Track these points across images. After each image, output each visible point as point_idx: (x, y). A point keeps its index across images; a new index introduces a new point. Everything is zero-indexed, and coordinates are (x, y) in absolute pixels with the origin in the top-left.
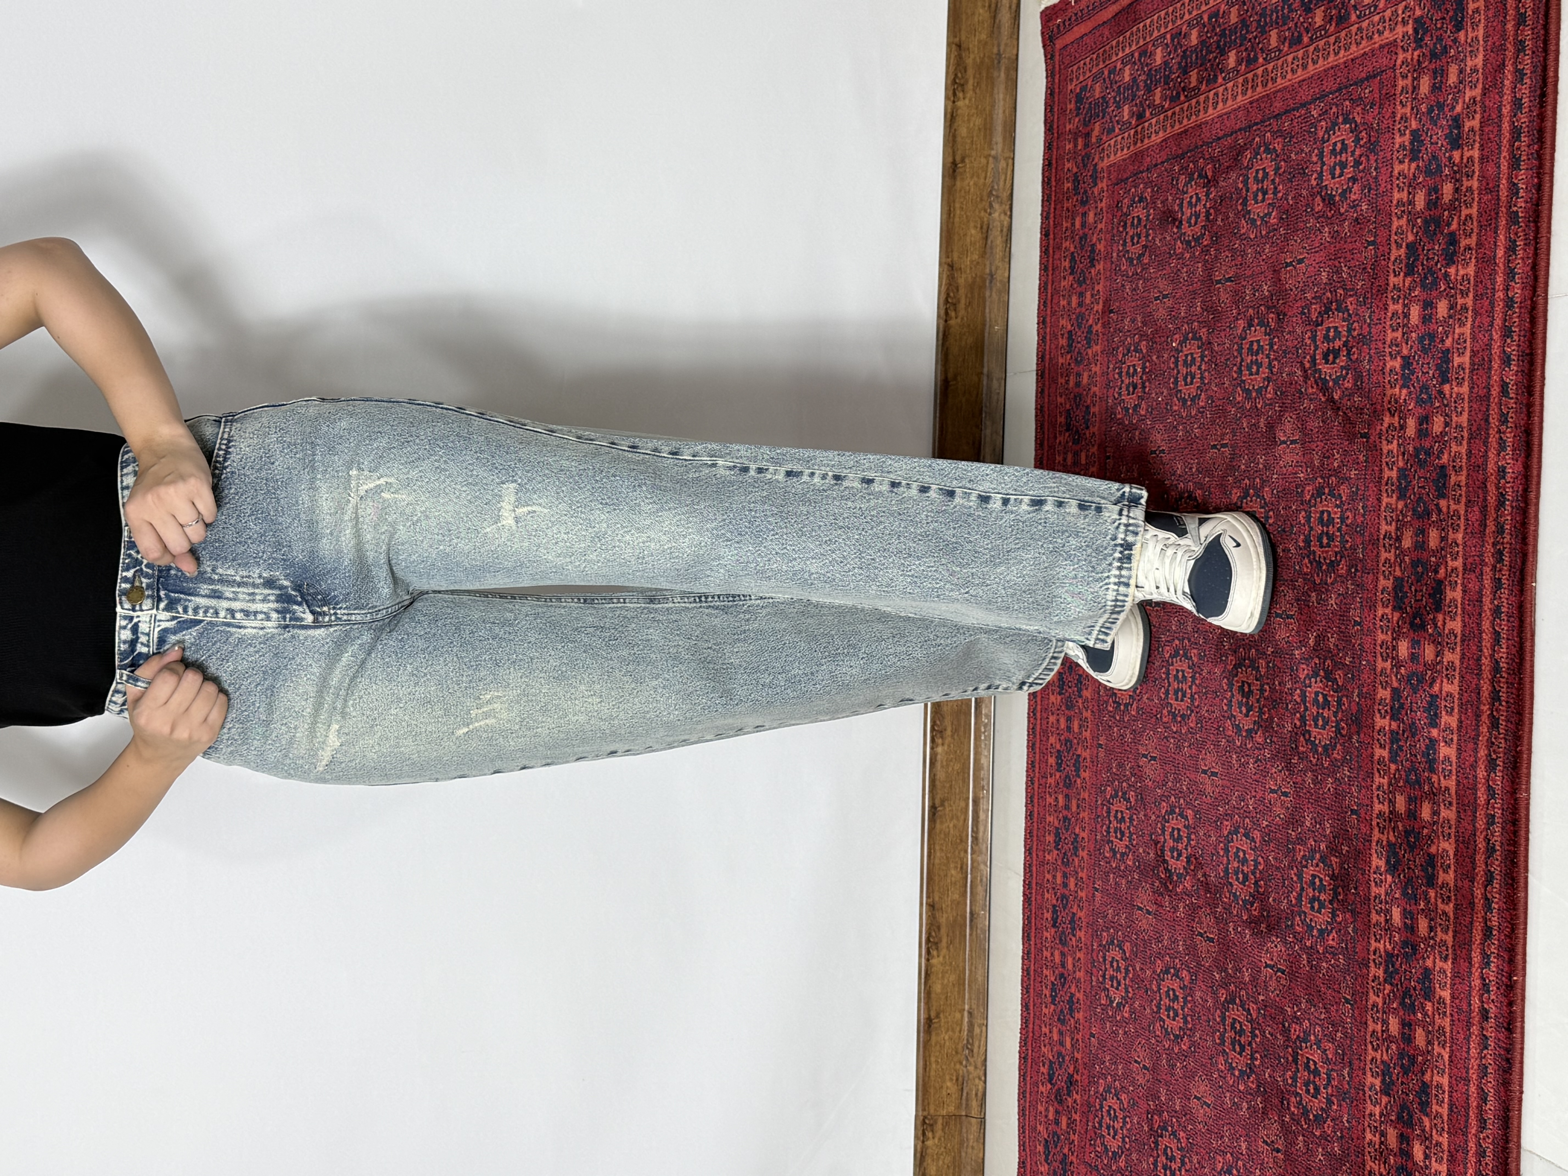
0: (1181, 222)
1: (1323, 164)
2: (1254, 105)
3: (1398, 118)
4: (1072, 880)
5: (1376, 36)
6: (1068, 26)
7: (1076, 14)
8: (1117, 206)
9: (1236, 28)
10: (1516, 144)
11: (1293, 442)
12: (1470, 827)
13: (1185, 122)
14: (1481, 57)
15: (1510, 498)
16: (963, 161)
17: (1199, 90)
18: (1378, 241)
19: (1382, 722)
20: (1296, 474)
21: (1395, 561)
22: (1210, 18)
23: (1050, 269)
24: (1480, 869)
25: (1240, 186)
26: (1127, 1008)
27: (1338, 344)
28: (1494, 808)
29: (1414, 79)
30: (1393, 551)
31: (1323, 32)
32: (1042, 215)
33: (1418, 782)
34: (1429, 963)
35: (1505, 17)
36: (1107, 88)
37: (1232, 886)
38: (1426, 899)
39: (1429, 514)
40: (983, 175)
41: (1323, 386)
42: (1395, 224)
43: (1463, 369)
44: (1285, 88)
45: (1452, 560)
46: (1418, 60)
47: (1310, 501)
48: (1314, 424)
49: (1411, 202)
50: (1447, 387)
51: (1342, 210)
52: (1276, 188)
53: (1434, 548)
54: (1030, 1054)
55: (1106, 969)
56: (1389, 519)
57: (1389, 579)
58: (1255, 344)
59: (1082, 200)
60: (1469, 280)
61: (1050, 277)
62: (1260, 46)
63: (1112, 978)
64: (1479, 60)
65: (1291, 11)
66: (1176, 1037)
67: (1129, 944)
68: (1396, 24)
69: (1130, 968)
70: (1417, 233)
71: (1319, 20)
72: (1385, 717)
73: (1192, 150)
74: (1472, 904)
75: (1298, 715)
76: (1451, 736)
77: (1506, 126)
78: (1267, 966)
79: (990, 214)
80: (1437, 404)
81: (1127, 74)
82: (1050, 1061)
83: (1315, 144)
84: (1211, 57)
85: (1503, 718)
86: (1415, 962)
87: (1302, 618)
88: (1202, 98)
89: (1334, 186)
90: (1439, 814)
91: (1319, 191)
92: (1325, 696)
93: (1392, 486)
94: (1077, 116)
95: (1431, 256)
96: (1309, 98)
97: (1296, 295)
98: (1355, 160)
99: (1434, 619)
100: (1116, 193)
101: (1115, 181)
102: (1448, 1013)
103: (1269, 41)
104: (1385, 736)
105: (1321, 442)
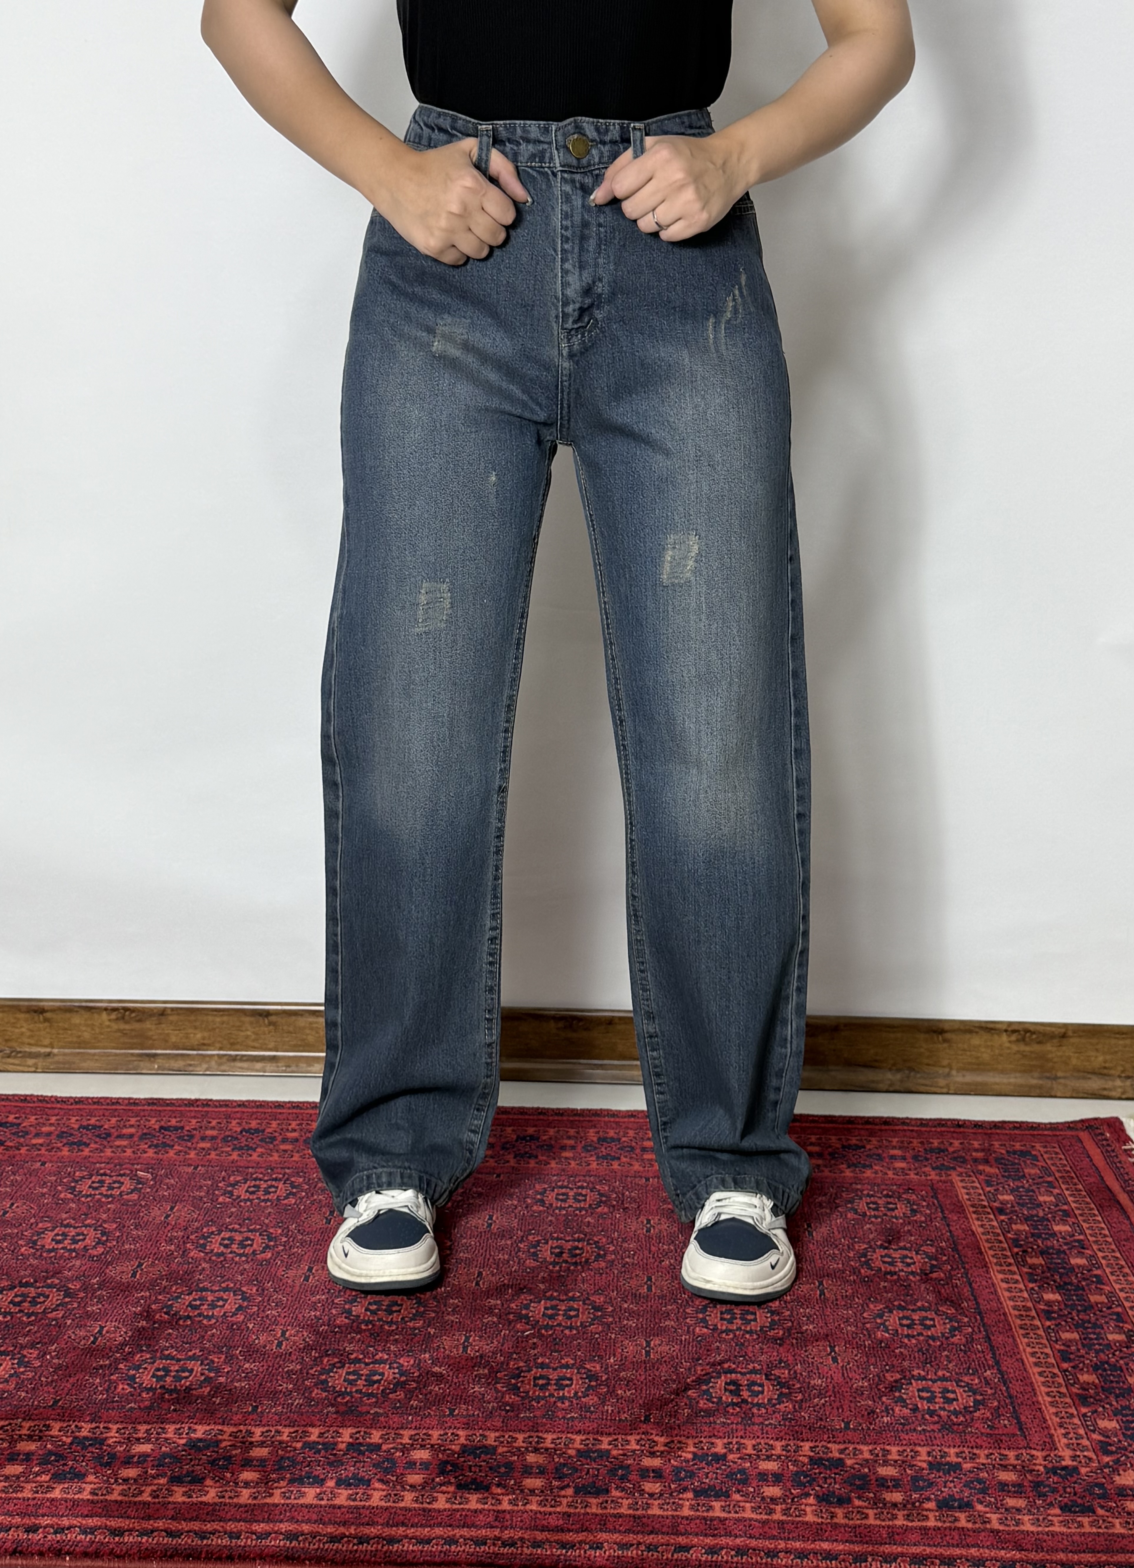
0: (886, 1248)
1: (934, 1381)
2: (1002, 1317)
3: (975, 1451)
4: (208, 1145)
5: (1063, 1431)
6: (1103, 1144)
7: (1113, 1151)
8: (910, 1189)
9: (1085, 1300)
10: (938, 1561)
11: (648, 1353)
12: (229, 1516)
13: (991, 1252)
14: (1032, 1528)
15: (569, 1553)
16: (945, 1040)
17: (1024, 1266)
18: (848, 1432)
19: (346, 1435)
20: (614, 1355)
21: (513, 1447)
22: (1096, 1276)
23: (851, 1126)
24: (184, 1526)
25: (919, 1304)
26: (70, 1196)
27: (745, 1394)
28: (247, 1538)
29: (1015, 1467)
30: (524, 1445)
31: (1071, 1382)
32: (907, 1118)
34: (91, 1478)
35: (1071, 1551)
36: (1033, 1179)
37: (188, 1294)
38: (158, 1475)
39: (559, 1478)
41: (701, 1381)
42: (865, 1448)
43: (708, 1510)
44: (1017, 1346)
45: (510, 1500)
46: (1034, 1470)
47: (585, 1368)
49: (886, 1463)
50: (690, 1495)
51: (884, 1399)
52: (913, 1336)
53: (524, 1483)
54: (29, 1105)
55: (111, 1176)
57: (495, 1441)
58: (753, 1317)
59: (919, 1156)
60: (800, 1516)
61: (841, 1126)
62: (1063, 1323)
63: (102, 1182)
64: (1028, 1527)
65: (1097, 1352)
66: (35, 1243)
67: (136, 1197)
68: (1074, 1450)
69: (110, 1199)
70: (854, 1469)
71: (1085, 1378)
72: (351, 1437)
73: (961, 1260)
74: (149, 1518)
75: (361, 1356)
76: (325, 1498)
77: (958, 1551)
78: (102, 1328)
80: (673, 1486)
81: (1047, 1199)
82: (20, 1124)
83: (957, 1374)
84: (1057, 1277)
85: (340, 1546)
86: (93, 1466)
87: (463, 1362)
88: (1014, 1268)
89: (911, 1391)
90: (246, 1488)
91: (907, 1377)
92: (379, 1381)
93: (593, 1445)
94: (1008, 1152)
95: (828, 1481)
96: (1005, 1369)
97: (800, 1355)
98: (936, 1410)
99: (450, 1483)
100: (923, 1188)
101: (935, 1187)
102: (36, 1495)
103: (1068, 1331)
104: (332, 1437)
105: (643, 1377)
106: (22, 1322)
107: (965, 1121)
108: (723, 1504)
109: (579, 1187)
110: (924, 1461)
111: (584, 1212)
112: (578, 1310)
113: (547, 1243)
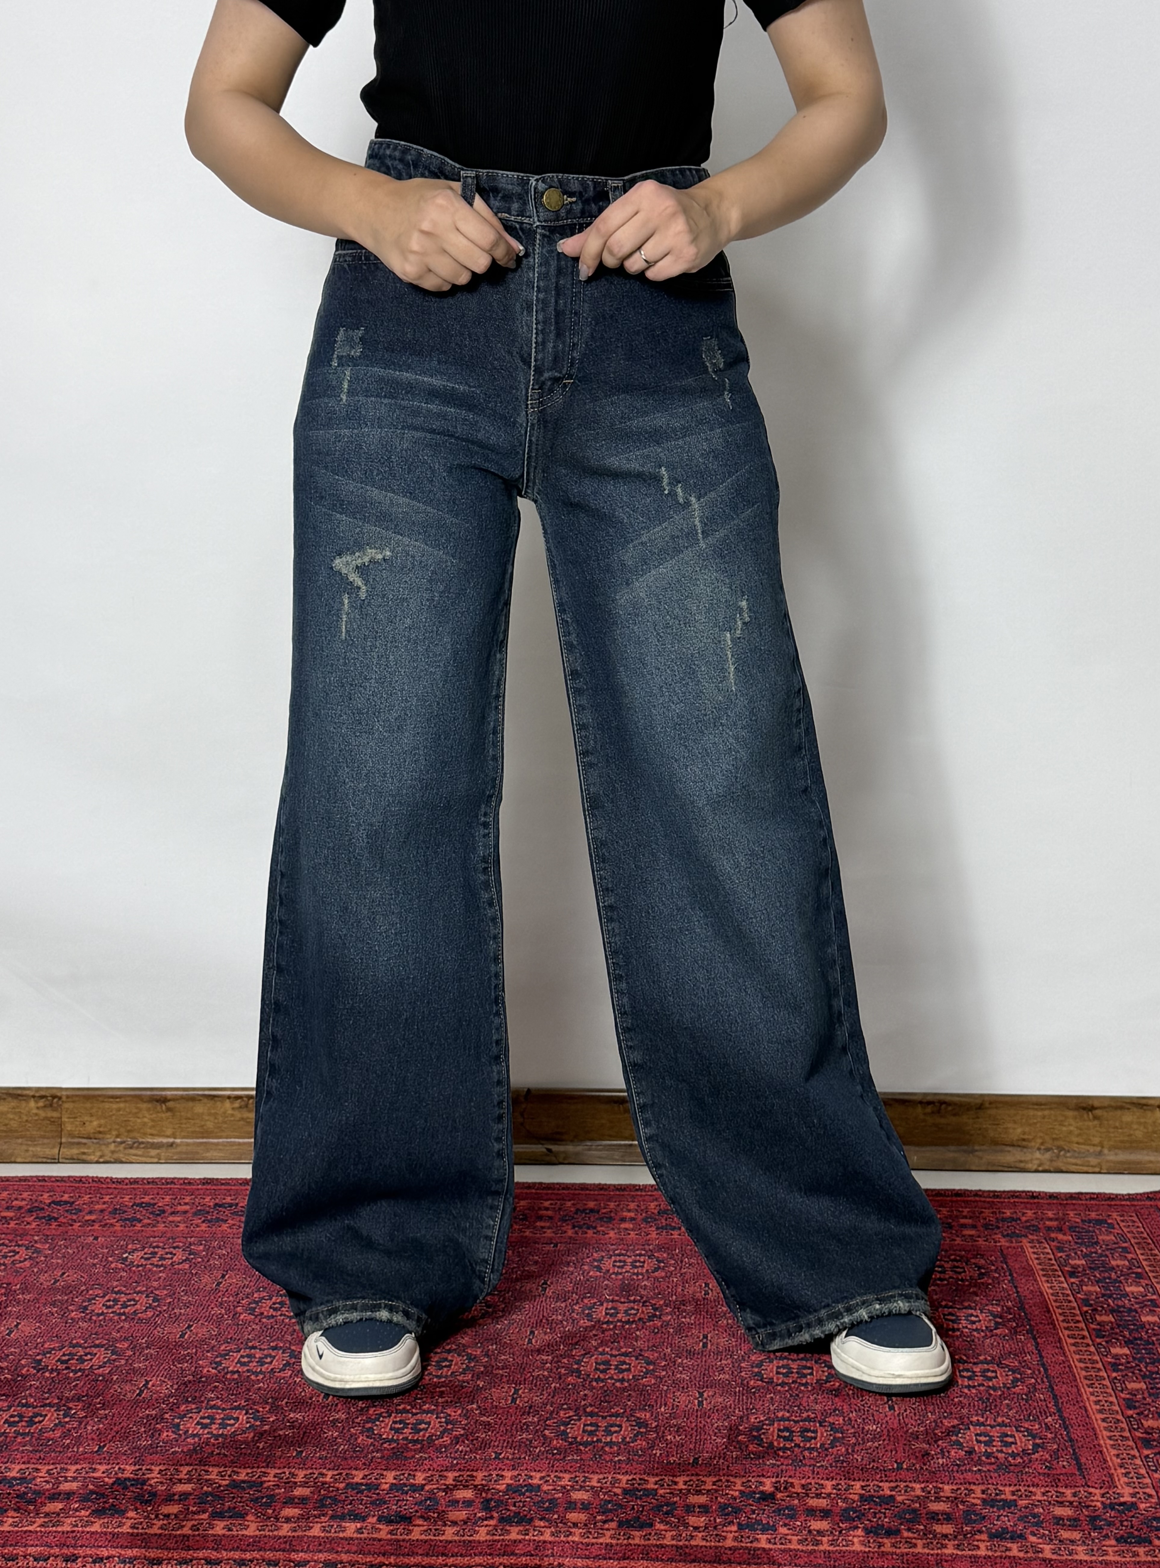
0: (951, 1308)
1: (994, 1427)
2: (1067, 1369)
3: (1031, 1489)
5: (1124, 1471)
8: (978, 1254)
9: (1154, 1354)
11: (700, 1403)
12: (268, 1546)
13: (1059, 1311)
14: (1085, 1558)
17: (1093, 1323)
18: (901, 1472)
19: (390, 1477)
20: (665, 1405)
21: (558, 1486)
24: (223, 1555)
25: (982, 1358)
26: (120, 1266)
27: (798, 1439)
29: (1071, 1503)
30: (570, 1483)
31: (1135, 1427)
32: (980, 1191)
34: (131, 1514)
36: (1108, 1245)
37: (237, 1352)
38: (199, 1512)
39: (603, 1513)
41: (753, 1427)
42: (917, 1486)
43: (752, 1542)
44: (1081, 1395)
45: (552, 1532)
46: (1091, 1506)
47: (635, 1416)
48: (716, 1419)
49: (938, 1499)
50: (734, 1528)
51: (940, 1442)
52: (974, 1387)
53: (567, 1517)
55: (164, 1248)
56: (604, 1481)
57: (540, 1480)
58: (809, 1370)
59: (990, 1225)
60: (847, 1546)
62: (1130, 1374)
63: (154, 1253)
64: (1082, 1557)
67: (188, 1267)
68: (1134, 1487)
69: (162, 1269)
70: (905, 1504)
71: (1149, 1423)
72: (395, 1479)
73: (1027, 1317)
74: (188, 1548)
75: (409, 1407)
76: (366, 1532)
78: (147, 1382)
80: (718, 1520)
81: (1120, 1262)
82: (73, 1203)
83: (1016, 1420)
84: (1127, 1333)
86: (133, 1503)
87: (512, 1411)
88: (1082, 1325)
89: (969, 1437)
90: (287, 1522)
91: (965, 1423)
92: (426, 1429)
93: (639, 1484)
94: (1082, 1220)
95: (878, 1516)
96: (1067, 1415)
97: (856, 1404)
98: (993, 1453)
99: (492, 1518)
100: (993, 1253)
101: (1005, 1252)
102: (76, 1529)
103: (1134, 1382)
104: (376, 1479)
105: (694, 1424)
106: (68, 1378)
107: (1039, 1193)
108: (769, 1537)
109: (637, 1255)
110: (978, 1498)
111: (640, 1277)
112: (630, 1364)
113: (602, 1305)
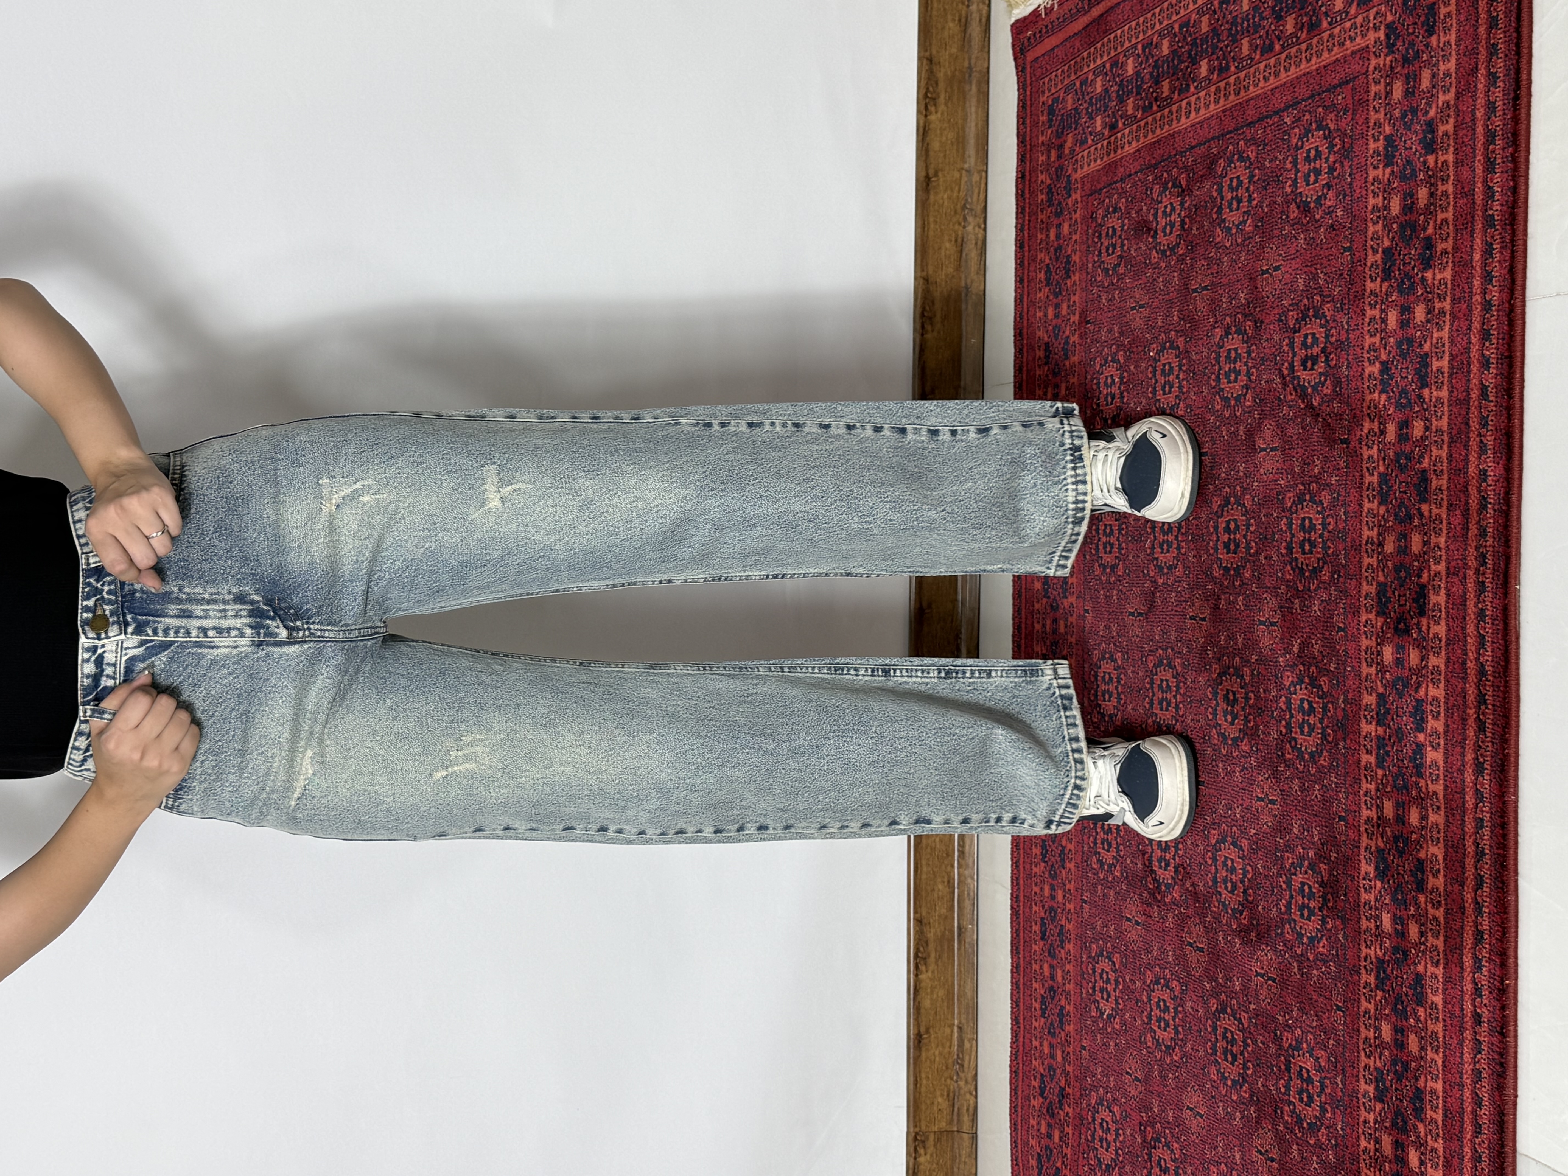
0: (1156, 232)
1: (1298, 171)
2: (1227, 113)
3: (1371, 124)
4: (1060, 892)
5: (1348, 42)
6: (1039, 38)
7: (1047, 26)
8: (1091, 217)
9: (1207, 37)
10: (1491, 147)
11: (1272, 450)
12: (1459, 832)
13: (1158, 131)
14: (1453, 61)
15: (1492, 501)
16: (936, 175)
17: (1172, 99)
18: (1354, 248)
19: (1368, 728)
20: (1276, 481)
21: (1378, 567)
22: (1181, 28)
23: (1026, 281)
24: (1470, 873)
25: (1215, 194)
26: (1117, 1021)
27: (1316, 350)
28: (1483, 811)
29: (1387, 84)
30: (1375, 556)
31: (1294, 40)
32: (1016, 227)
33: (1405, 787)
34: (1420, 968)
35: (1477, 21)
36: (1079, 99)
37: (1220, 895)
38: (1416, 904)
39: (1410, 518)
40: (957, 188)
41: (1303, 394)
42: (1371, 229)
43: (1442, 373)
44: (1258, 96)
45: (1435, 564)
46: (1391, 66)
47: (1291, 507)
48: (1293, 431)
49: (1386, 208)
50: (1426, 392)
51: (1317, 217)
53: (1416, 552)
54: (1021, 1068)
55: (1096, 981)
57: (1372, 585)
58: (1233, 352)
59: (1056, 212)
60: (1446, 284)
61: (1026, 289)
62: (1232, 54)
63: (1102, 990)
64: (1452, 65)
65: (1262, 18)
66: (1167, 1047)
67: (1117, 955)
68: (1368, 30)
69: (1120, 980)
70: (1393, 238)
71: (1290, 28)
72: (1371, 723)
73: (1166, 159)
74: (1462, 909)
75: (1284, 722)
76: (1437, 741)
77: (1480, 129)
78: (1257, 974)
79: (964, 227)
80: (1417, 409)
81: (1099, 85)
82: (1041, 1075)
83: (1289, 151)
84: (1183, 66)
85: (1489, 721)
86: (1407, 968)
87: (1286, 625)
88: (1174, 108)
89: (1309, 192)
90: (1427, 818)
91: (1294, 198)
92: (1310, 703)
93: (1373, 491)
94: (1049, 128)
95: (1407, 261)
96: (1283, 105)
97: (1273, 303)
98: (1329, 166)
99: (1418, 624)
100: (1090, 204)
101: (1089, 192)
102: (1440, 1018)
103: (1241, 49)
104: (1371, 741)
105: (1300, 450)
107: (1017, 172)
112: (1229, 521)
113: (1157, 558)
